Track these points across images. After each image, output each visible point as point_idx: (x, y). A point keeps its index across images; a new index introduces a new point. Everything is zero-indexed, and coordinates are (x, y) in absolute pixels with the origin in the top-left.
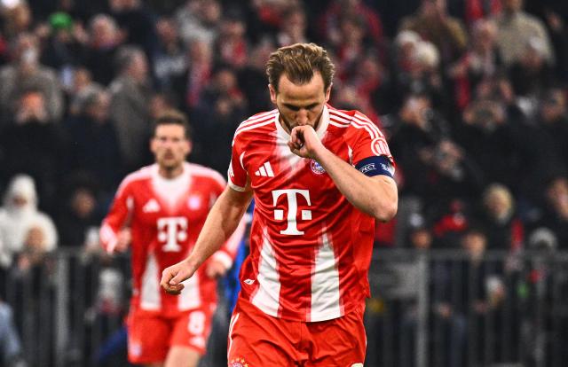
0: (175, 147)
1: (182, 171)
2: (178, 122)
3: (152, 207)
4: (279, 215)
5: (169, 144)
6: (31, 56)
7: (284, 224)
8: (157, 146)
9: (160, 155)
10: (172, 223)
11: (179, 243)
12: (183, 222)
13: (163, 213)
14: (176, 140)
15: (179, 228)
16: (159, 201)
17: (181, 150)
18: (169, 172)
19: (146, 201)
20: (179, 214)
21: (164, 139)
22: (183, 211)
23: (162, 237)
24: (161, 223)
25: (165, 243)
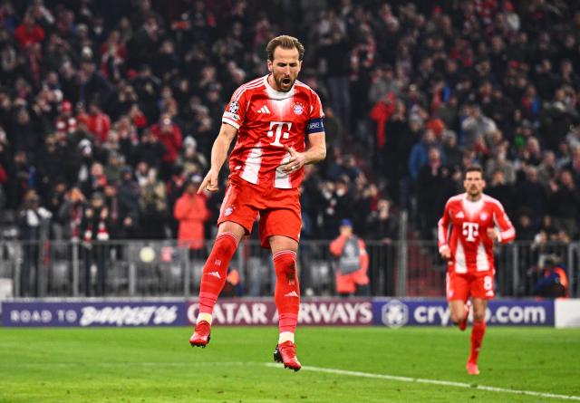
0: (477, 183)
1: (480, 198)
2: (478, 170)
3: (460, 215)
4: (270, 134)
5: (473, 182)
6: (502, 156)
7: (273, 139)
8: (467, 184)
9: (468, 189)
10: (471, 225)
11: (474, 237)
12: (477, 226)
13: (466, 219)
14: (477, 179)
15: (474, 229)
16: (464, 213)
17: (480, 185)
18: (474, 197)
19: (458, 212)
20: (475, 221)
21: (470, 179)
22: (477, 220)
23: (465, 232)
24: (465, 225)
25: (467, 236)
